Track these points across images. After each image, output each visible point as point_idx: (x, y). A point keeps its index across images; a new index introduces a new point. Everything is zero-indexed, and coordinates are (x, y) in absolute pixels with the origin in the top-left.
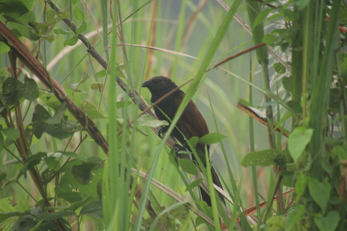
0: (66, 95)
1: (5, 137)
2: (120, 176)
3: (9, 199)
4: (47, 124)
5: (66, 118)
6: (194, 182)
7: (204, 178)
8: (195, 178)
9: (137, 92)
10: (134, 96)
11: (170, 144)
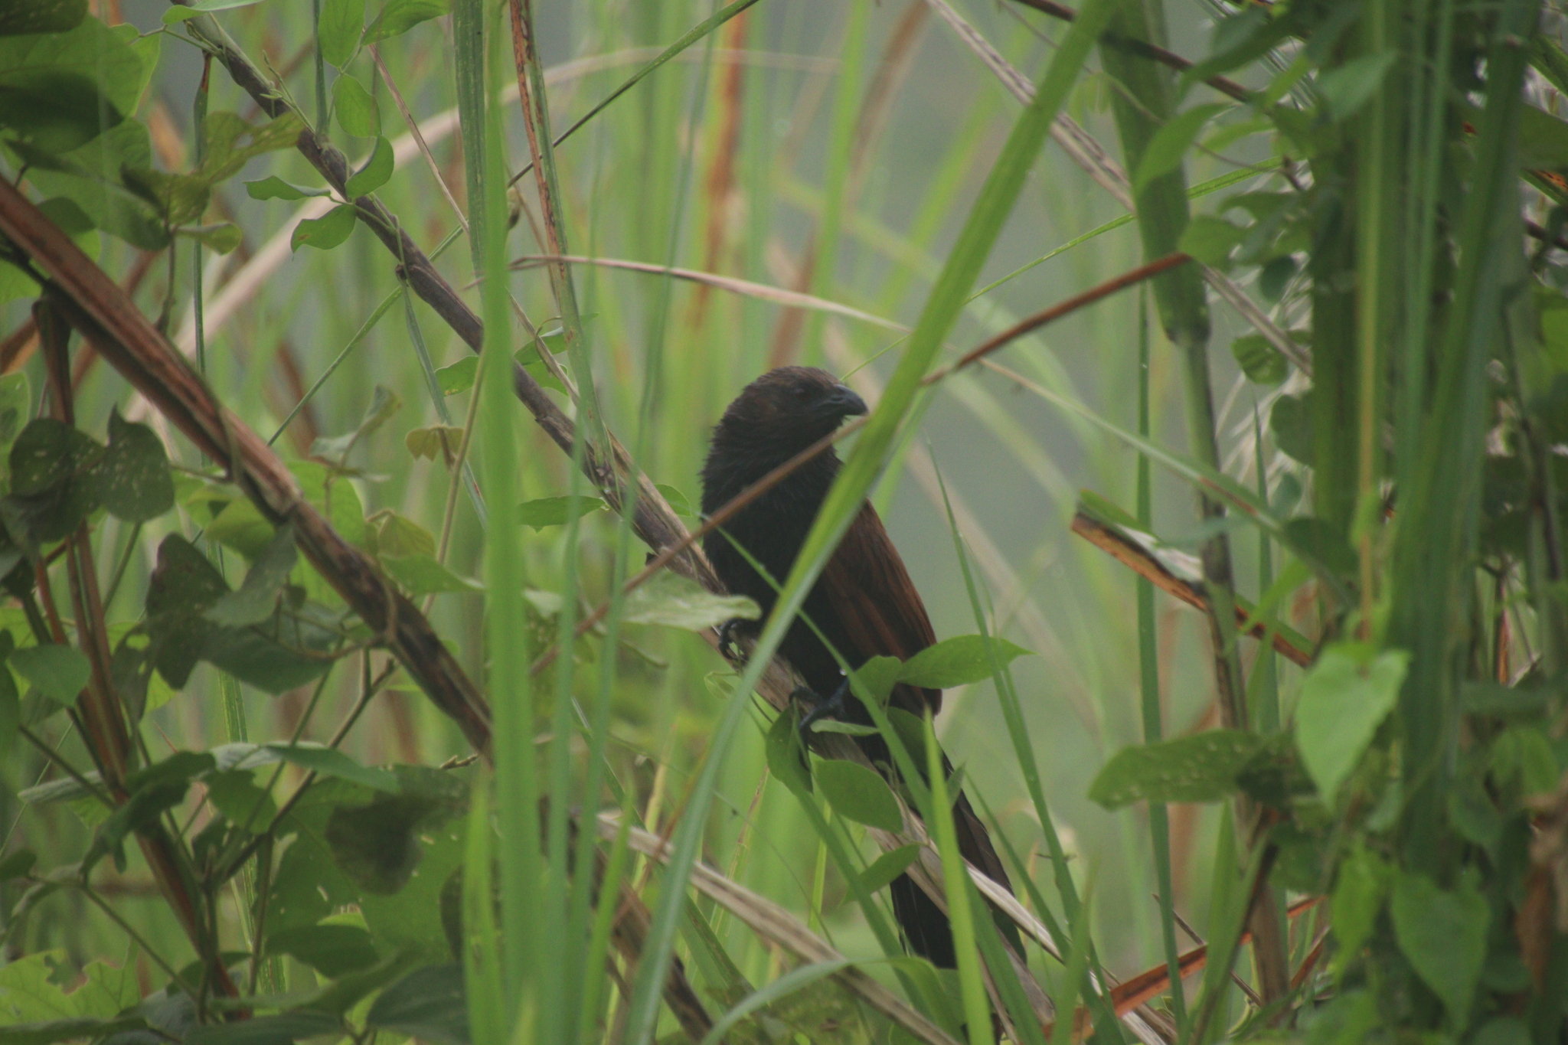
0: (295, 491)
1: (23, 686)
2: (544, 850)
3: (48, 961)
4: (214, 625)
5: (297, 594)
6: (881, 859)
7: (929, 843)
8: (887, 841)
9: (623, 457)
10: (610, 476)
11: (773, 690)
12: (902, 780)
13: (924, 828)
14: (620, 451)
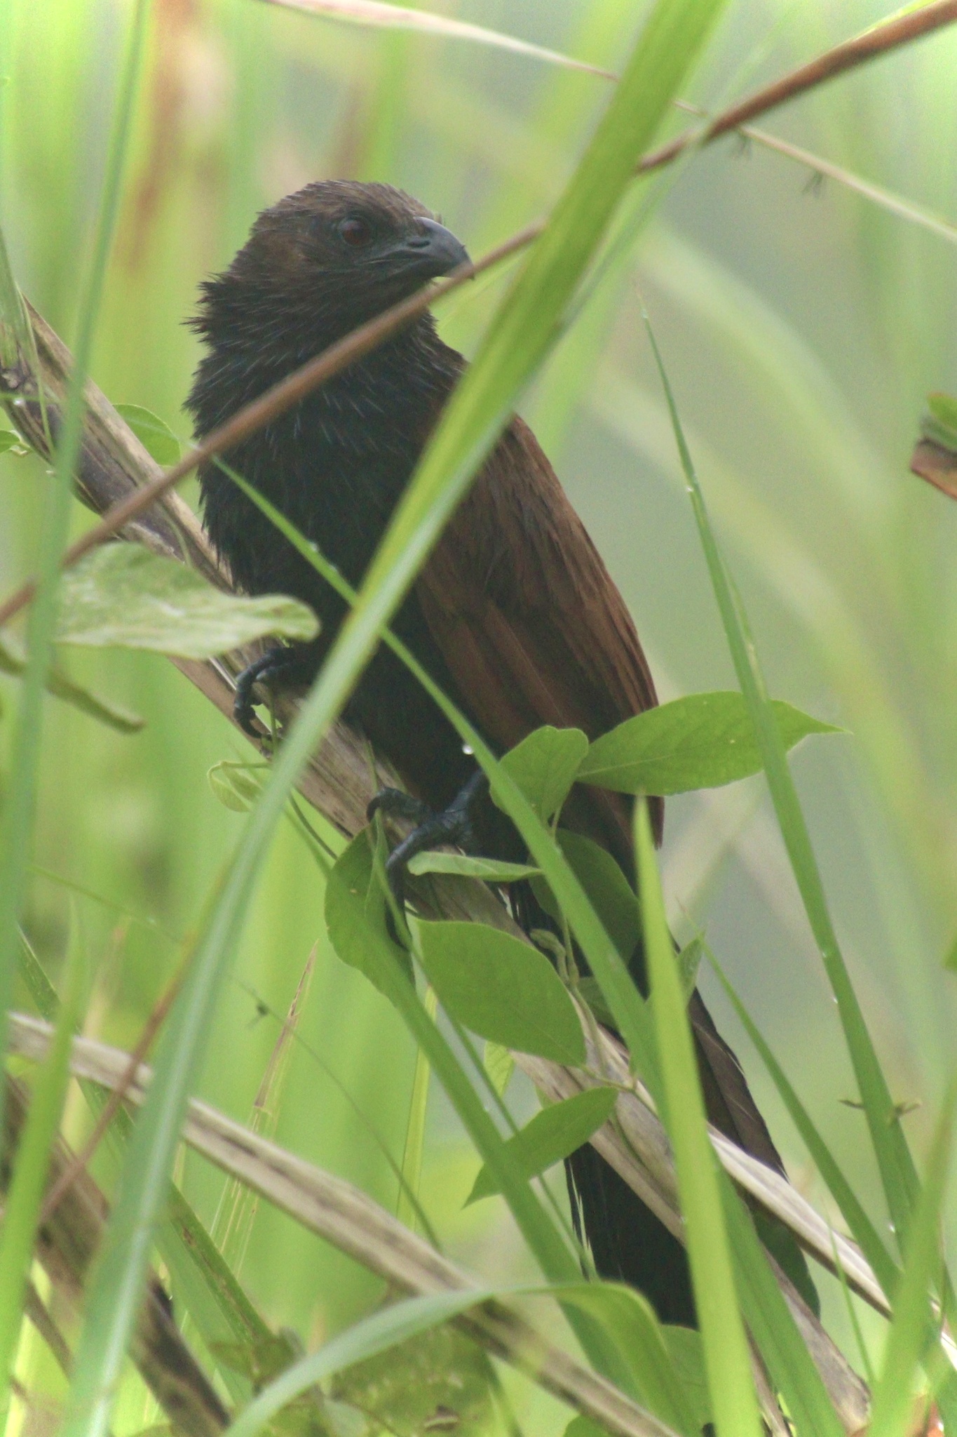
6: (541, 1114)
7: (635, 1086)
8: (555, 1083)
9: (53, 352)
10: (28, 387)
11: (338, 795)
12: (585, 970)
13: (624, 1058)
14: (47, 339)
